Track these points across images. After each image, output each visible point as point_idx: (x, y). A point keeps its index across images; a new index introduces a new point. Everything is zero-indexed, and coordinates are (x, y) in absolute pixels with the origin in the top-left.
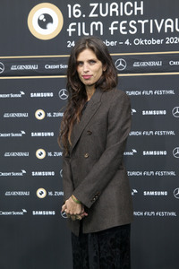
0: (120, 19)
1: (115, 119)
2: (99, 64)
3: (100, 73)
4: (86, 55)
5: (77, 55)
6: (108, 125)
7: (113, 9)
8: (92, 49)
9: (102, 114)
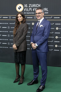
0: (35, 8)
1: (25, 29)
2: (22, 17)
3: (22, 19)
4: (19, 15)
5: (18, 15)
6: (23, 30)
7: (34, 5)
8: (21, 14)
9: (22, 28)
